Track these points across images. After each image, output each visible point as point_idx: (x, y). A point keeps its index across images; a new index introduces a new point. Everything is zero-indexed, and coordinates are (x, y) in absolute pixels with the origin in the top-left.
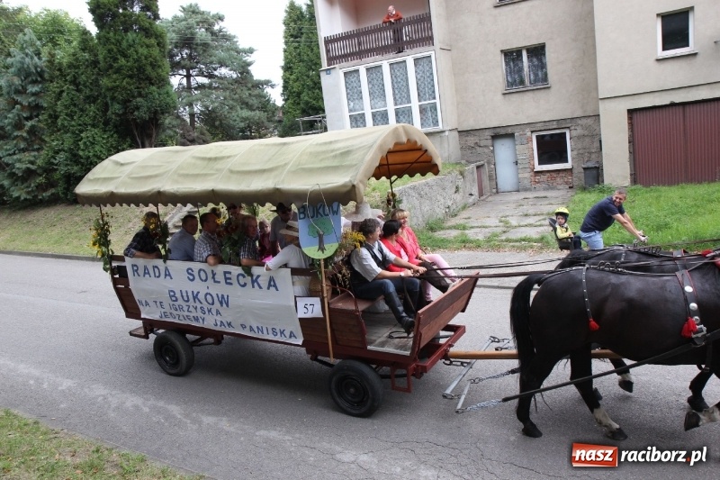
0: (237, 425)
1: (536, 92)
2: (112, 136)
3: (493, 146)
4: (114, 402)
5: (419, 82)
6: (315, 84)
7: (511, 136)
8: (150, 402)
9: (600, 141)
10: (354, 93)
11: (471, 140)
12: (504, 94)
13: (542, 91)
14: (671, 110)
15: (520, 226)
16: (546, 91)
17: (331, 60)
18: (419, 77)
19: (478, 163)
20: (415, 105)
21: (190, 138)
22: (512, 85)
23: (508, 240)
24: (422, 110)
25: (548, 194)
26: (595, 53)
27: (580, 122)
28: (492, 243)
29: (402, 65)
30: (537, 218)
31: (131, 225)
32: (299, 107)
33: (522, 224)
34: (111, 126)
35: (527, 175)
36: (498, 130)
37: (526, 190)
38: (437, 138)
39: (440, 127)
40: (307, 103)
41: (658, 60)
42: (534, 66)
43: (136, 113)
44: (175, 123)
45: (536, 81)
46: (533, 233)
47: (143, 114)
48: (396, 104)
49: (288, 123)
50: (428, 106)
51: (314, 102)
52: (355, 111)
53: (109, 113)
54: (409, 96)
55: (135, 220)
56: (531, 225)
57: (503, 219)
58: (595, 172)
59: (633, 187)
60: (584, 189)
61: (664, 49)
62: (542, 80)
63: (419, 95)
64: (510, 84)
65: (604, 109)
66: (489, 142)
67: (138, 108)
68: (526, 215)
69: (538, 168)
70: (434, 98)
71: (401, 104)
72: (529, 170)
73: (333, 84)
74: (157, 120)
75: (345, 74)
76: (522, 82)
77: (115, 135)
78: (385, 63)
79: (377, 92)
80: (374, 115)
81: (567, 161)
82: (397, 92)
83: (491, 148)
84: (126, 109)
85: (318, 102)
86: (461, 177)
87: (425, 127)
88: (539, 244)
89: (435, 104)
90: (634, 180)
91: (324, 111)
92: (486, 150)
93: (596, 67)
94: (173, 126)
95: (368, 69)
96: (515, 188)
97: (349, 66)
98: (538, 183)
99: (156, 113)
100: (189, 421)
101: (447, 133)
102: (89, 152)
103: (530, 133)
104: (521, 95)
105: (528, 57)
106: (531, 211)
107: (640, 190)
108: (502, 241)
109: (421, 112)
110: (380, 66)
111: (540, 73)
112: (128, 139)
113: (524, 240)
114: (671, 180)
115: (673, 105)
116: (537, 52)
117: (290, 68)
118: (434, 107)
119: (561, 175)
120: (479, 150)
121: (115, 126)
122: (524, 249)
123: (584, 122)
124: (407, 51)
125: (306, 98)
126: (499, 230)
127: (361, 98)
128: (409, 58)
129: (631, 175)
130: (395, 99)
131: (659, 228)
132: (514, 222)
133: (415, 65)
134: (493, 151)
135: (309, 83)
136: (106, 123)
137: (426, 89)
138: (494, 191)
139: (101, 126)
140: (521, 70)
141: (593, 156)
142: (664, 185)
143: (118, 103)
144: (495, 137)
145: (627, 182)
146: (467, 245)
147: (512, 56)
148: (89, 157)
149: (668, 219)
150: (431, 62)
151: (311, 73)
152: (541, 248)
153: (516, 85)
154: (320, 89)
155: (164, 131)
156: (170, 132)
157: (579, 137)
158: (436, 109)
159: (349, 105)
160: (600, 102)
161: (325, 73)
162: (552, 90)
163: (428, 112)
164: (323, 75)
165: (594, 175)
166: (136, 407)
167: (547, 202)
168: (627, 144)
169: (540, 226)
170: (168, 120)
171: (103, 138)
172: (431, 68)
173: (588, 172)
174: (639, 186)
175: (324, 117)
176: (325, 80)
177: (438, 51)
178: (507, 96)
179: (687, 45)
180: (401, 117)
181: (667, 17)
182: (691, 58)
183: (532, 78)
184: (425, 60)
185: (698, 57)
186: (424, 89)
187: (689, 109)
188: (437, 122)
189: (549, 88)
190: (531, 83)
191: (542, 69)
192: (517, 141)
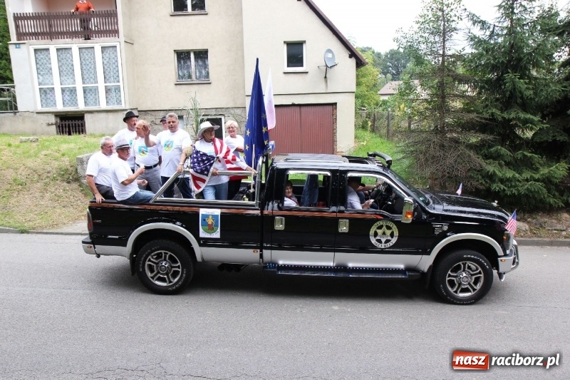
1: (200, 85)
5: (106, 67)
7: (181, 118)
10: (43, 69)
11: (149, 119)
12: (176, 84)
13: (205, 85)
14: (293, 108)
16: (208, 86)
17: (20, 36)
18: (105, 62)
20: (101, 86)
22: (182, 78)
24: (108, 90)
26: (243, 62)
27: (232, 111)
29: (90, 50)
38: (120, 115)
39: (123, 106)
41: (285, 73)
42: (200, 66)
45: (200, 78)
48: (84, 83)
50: (113, 88)
52: (45, 84)
54: (96, 77)
61: (288, 66)
63: (105, 78)
64: (180, 77)
70: (118, 82)
71: (88, 83)
73: (23, 58)
75: (36, 50)
76: (190, 77)
78: (75, 45)
79: (66, 70)
80: (63, 90)
82: (85, 73)
87: (110, 104)
89: (119, 86)
91: (12, 82)
93: (244, 72)
95: (58, 50)
97: (40, 43)
104: (189, 86)
105: (195, 58)
109: (106, 92)
110: (70, 49)
111: (203, 72)
115: (293, 105)
116: (202, 55)
118: (118, 89)
123: (234, 111)
124: (96, 39)
127: (51, 74)
128: (97, 43)
130: (83, 78)
133: (102, 52)
137: (111, 73)
140: (189, 67)
147: (182, 56)
150: (116, 51)
153: (185, 79)
158: (120, 91)
159: (38, 78)
160: (247, 98)
161: (14, 46)
162: (212, 85)
163: (113, 92)
164: (12, 48)
172: (116, 56)
175: (12, 87)
176: (15, 54)
177: (123, 43)
178: (178, 86)
179: (302, 66)
180: (89, 95)
181: (290, 45)
182: (304, 74)
183: (198, 74)
184: (111, 49)
185: (308, 74)
186: (109, 72)
187: (303, 109)
188: (121, 101)
189: (210, 83)
190: (196, 78)
191: (205, 69)
192: (185, 122)
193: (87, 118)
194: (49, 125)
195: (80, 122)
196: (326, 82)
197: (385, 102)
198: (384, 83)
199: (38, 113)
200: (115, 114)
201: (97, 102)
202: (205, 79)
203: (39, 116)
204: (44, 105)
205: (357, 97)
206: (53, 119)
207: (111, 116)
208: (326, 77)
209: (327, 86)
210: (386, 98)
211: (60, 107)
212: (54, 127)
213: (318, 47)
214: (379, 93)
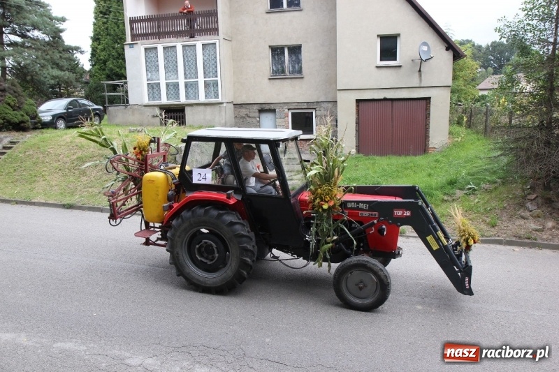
1: (293, 80)
3: (259, 118)
5: (206, 63)
6: (119, 55)
7: (273, 111)
9: (337, 121)
10: (152, 66)
11: (243, 112)
12: (270, 79)
13: (298, 80)
14: (384, 102)
16: (301, 80)
17: (134, 37)
18: (205, 59)
20: (201, 80)
21: (1, 87)
24: (207, 85)
26: (336, 57)
27: (323, 105)
29: (192, 47)
32: (104, 72)
36: (264, 106)
38: (217, 107)
39: (220, 100)
40: (111, 70)
41: (377, 67)
42: (293, 61)
45: (293, 72)
48: (186, 78)
49: (94, 85)
50: (212, 82)
51: (118, 70)
52: (152, 80)
54: (197, 73)
59: (358, 155)
61: (381, 60)
62: (298, 72)
63: (205, 73)
64: (275, 72)
65: (341, 97)
66: (257, 114)
70: (217, 77)
71: (190, 78)
73: (135, 56)
75: (146, 49)
76: (283, 72)
78: (179, 44)
79: (171, 67)
80: (167, 85)
81: (312, 134)
82: (187, 69)
85: (121, 69)
87: (208, 98)
89: (217, 81)
90: (358, 151)
91: (126, 78)
92: (254, 120)
93: (336, 66)
95: (165, 48)
97: (150, 43)
101: (225, 105)
103: (286, 110)
104: (282, 80)
105: (289, 54)
107: (362, 158)
109: (205, 87)
110: (175, 47)
111: (297, 66)
114: (383, 152)
115: (385, 99)
116: (295, 50)
117: (98, 39)
118: (216, 84)
119: (307, 143)
120: (249, 120)
123: (325, 105)
124: (197, 38)
125: (111, 66)
127: (158, 71)
128: (199, 42)
129: (356, 146)
130: (185, 74)
133: (203, 49)
134: (259, 122)
135: (114, 53)
137: (211, 68)
140: (283, 62)
142: (377, 155)
144: (261, 111)
145: (354, 151)
147: (277, 51)
149: (379, 180)
150: (215, 48)
151: (116, 45)
153: (279, 73)
154: (124, 59)
157: (321, 116)
158: (217, 85)
159: (147, 75)
160: (338, 92)
161: (128, 46)
162: (305, 79)
163: (211, 86)
164: (126, 48)
168: (355, 125)
169: (293, 180)
172: (215, 53)
174: (361, 155)
175: (126, 83)
176: (129, 53)
177: (222, 40)
178: (272, 81)
179: (395, 60)
180: (190, 89)
181: (384, 38)
182: (398, 68)
183: (291, 69)
184: (211, 46)
185: (402, 68)
186: (209, 68)
187: (395, 103)
188: (218, 95)
189: (302, 78)
190: (290, 73)
191: (298, 63)
192: (278, 115)
193: (188, 110)
194: (154, 116)
195: (181, 114)
196: (420, 76)
197: (483, 97)
198: (484, 77)
199: (145, 106)
200: (213, 107)
201: (196, 95)
203: (147, 109)
204: (151, 99)
205: (452, 92)
206: (157, 112)
207: (209, 109)
208: (420, 71)
209: (421, 80)
210: (485, 93)
211: (164, 100)
212: (159, 118)
213: (413, 40)
214: (478, 87)
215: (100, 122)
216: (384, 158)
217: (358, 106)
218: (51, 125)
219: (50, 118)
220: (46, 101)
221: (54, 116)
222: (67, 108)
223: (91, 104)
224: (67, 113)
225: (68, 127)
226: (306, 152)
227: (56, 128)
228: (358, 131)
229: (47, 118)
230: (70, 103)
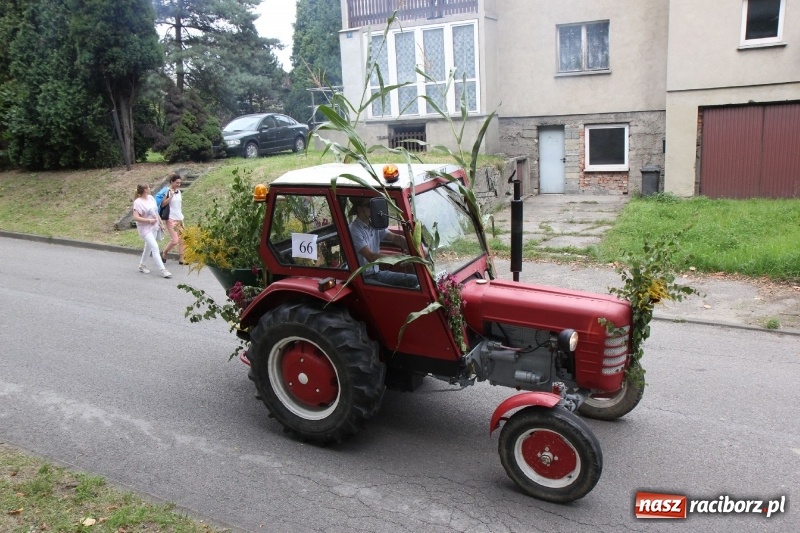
0: (217, 447)
1: (594, 78)
2: (79, 92)
3: (538, 138)
4: (69, 413)
5: (457, 57)
6: (332, 48)
7: (561, 128)
8: (112, 416)
9: (664, 142)
11: (514, 130)
12: (557, 78)
13: (602, 77)
14: (750, 110)
15: (563, 234)
16: (607, 77)
17: (354, 20)
18: (457, 49)
19: (519, 158)
20: (450, 83)
21: (177, 102)
22: (567, 67)
23: (548, 250)
24: (457, 89)
25: (599, 199)
26: (667, 36)
27: (642, 117)
28: (529, 252)
29: (438, 33)
30: (584, 226)
31: (98, 202)
33: (565, 231)
34: (78, 79)
35: (575, 176)
36: (546, 120)
37: (572, 193)
38: (474, 124)
39: (479, 112)
40: (321, 70)
41: (739, 50)
42: (594, 47)
43: (111, 66)
44: (159, 82)
45: (595, 65)
46: (578, 243)
47: (119, 67)
48: (428, 80)
49: (297, 94)
50: (466, 86)
51: (330, 70)
53: (77, 62)
54: (444, 72)
55: (105, 196)
56: (576, 234)
57: (544, 225)
58: (654, 177)
59: (697, 198)
60: (640, 196)
61: (748, 37)
64: (564, 66)
65: (672, 104)
66: (535, 133)
67: (113, 60)
68: (571, 222)
69: (590, 168)
70: (474, 76)
71: (433, 80)
72: (578, 169)
73: (353, 49)
74: (137, 77)
76: (578, 65)
77: (84, 91)
78: (418, 29)
79: (407, 64)
80: (400, 92)
81: (623, 162)
82: (430, 65)
83: (536, 141)
84: (99, 59)
85: (334, 70)
86: (497, 172)
88: (584, 257)
89: (474, 83)
90: (700, 188)
91: (341, 82)
92: (530, 143)
93: (666, 53)
94: (157, 86)
95: (397, 36)
96: (561, 189)
97: (375, 29)
98: (588, 185)
99: (136, 67)
100: (159, 440)
102: (50, 109)
103: (582, 127)
104: (575, 79)
105: (588, 36)
106: (577, 218)
107: (705, 202)
108: (541, 250)
109: (456, 92)
110: (412, 33)
111: (600, 56)
112: (100, 97)
113: (567, 251)
114: (743, 194)
115: (752, 104)
116: (599, 30)
117: (304, 26)
118: (472, 87)
119: (615, 177)
120: (522, 142)
121: (85, 80)
122: (567, 261)
123: (646, 117)
124: (446, 17)
126: (538, 237)
127: (387, 70)
128: (448, 25)
129: (696, 183)
131: (724, 247)
132: (556, 229)
133: (454, 35)
134: (538, 145)
135: (325, 46)
136: (73, 75)
138: (536, 191)
139: (66, 78)
140: (579, 49)
141: (654, 158)
142: (733, 198)
143: (89, 51)
144: (541, 128)
145: (690, 192)
146: (500, 253)
147: (568, 32)
148: (49, 115)
149: (734, 238)
150: (472, 32)
151: (328, 35)
152: (586, 262)
153: (571, 68)
154: (338, 54)
155: (146, 90)
156: (151, 93)
157: (639, 135)
158: (474, 90)
160: (668, 95)
161: (345, 35)
162: (613, 76)
163: (464, 93)
164: (343, 38)
165: (653, 180)
166: (96, 420)
167: (596, 209)
168: (695, 147)
169: (588, 235)
170: (151, 78)
171: (69, 94)
172: (472, 39)
173: (647, 176)
174: (704, 197)
175: (341, 90)
176: (346, 45)
177: (482, 20)
178: (559, 80)
179: (776, 35)
180: (433, 97)
182: (778, 50)
183: (591, 60)
184: (466, 29)
185: (786, 49)
186: (462, 63)
187: (768, 110)
188: (475, 105)
189: (609, 74)
190: (588, 67)
191: (603, 51)
192: (568, 134)
193: (430, 129)
194: (380, 138)
195: (419, 135)
199: (368, 123)
201: (443, 106)
202: (600, 68)
203: (371, 127)
204: (376, 113)
206: (385, 131)
211: (394, 114)
212: (387, 141)
215: (305, 148)
216: (743, 203)
217: (701, 117)
218: (239, 152)
219: (238, 143)
220: (233, 119)
221: (243, 140)
222: (260, 129)
223: (292, 121)
224: (261, 134)
225: (261, 155)
226: (611, 191)
227: (245, 156)
228: (701, 157)
229: (232, 142)
230: (265, 121)
